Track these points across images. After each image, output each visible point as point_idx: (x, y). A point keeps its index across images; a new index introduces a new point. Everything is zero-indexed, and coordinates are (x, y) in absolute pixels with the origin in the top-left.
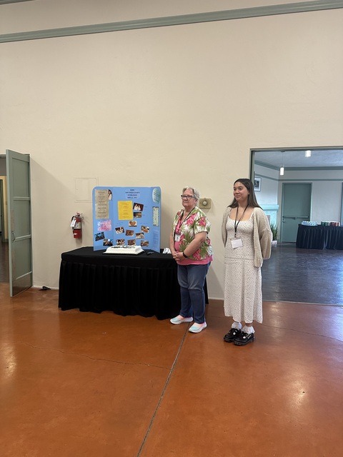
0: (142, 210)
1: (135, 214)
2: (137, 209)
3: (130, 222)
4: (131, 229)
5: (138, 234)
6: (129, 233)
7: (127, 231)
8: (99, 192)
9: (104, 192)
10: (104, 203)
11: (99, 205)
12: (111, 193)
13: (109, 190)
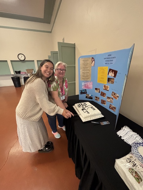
0: (115, 76)
1: (109, 80)
2: (111, 75)
3: (105, 86)
4: (105, 92)
5: (109, 98)
6: (103, 94)
7: (102, 92)
8: (83, 60)
9: (88, 60)
10: (87, 69)
11: (83, 70)
12: (94, 61)
13: (92, 58)
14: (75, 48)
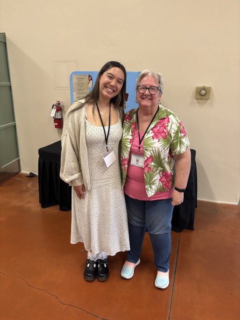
0: (126, 100)
8: (78, 78)
9: (83, 78)
10: (84, 91)
11: (78, 93)
12: (91, 79)
13: (89, 76)
14: (5, 43)
